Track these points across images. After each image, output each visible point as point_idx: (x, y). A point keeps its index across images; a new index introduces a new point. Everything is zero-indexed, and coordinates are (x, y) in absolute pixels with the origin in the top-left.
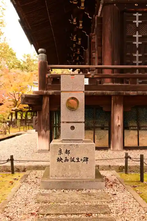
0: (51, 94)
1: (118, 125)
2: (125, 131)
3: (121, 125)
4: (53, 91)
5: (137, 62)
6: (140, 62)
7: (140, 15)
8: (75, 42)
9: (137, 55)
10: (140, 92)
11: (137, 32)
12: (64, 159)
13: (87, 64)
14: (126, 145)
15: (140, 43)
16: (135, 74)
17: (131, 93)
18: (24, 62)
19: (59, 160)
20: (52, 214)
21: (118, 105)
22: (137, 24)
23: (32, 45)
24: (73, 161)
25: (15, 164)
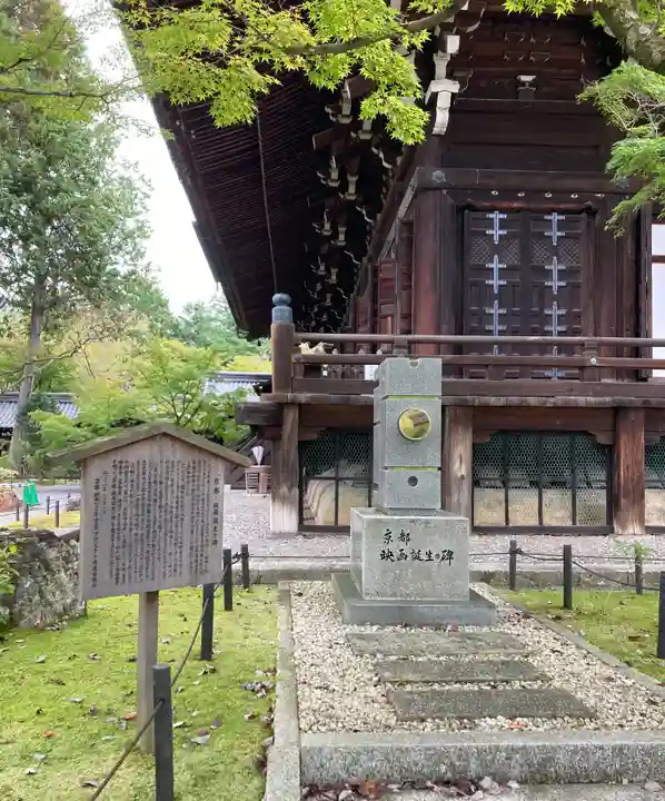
0: (303, 401)
1: (459, 475)
2: (476, 489)
3: (468, 474)
4: (309, 395)
5: (496, 327)
6: (501, 328)
7: (502, 216)
8: (322, 278)
9: (495, 310)
10: (515, 400)
11: (496, 256)
12: (396, 553)
13: (361, 329)
14: (477, 523)
15: (502, 283)
16: (489, 355)
17: (493, 401)
18: (188, 323)
19: (386, 556)
20: (416, 682)
21: (460, 429)
22: (496, 239)
23: (219, 284)
24: (418, 558)
25: (252, 564)
